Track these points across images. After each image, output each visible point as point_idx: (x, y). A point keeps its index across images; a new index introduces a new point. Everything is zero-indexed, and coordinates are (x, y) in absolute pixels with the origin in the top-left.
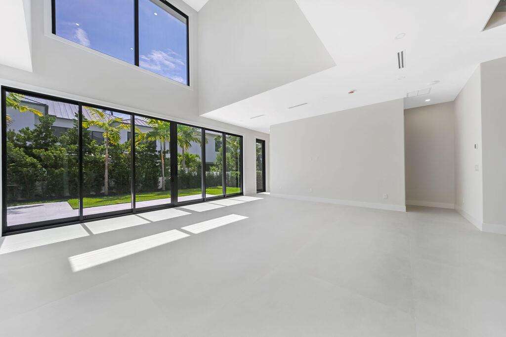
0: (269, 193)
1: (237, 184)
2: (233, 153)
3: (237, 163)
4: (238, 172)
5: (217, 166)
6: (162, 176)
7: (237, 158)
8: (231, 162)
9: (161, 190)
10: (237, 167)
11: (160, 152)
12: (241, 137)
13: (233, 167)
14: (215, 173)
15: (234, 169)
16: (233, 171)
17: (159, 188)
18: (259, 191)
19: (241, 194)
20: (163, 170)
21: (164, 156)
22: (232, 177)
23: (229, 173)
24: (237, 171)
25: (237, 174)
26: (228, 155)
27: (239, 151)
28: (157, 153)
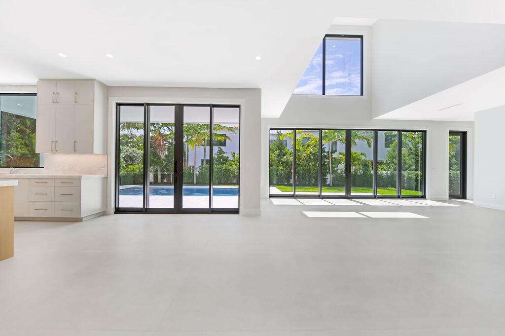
0: (471, 202)
1: (417, 187)
2: (410, 149)
3: (417, 161)
4: (419, 172)
5: (388, 164)
6: (330, 173)
7: (417, 155)
8: (408, 160)
9: (329, 185)
10: (417, 166)
11: (328, 152)
12: (424, 132)
13: (411, 166)
14: (384, 172)
15: (413, 168)
16: (411, 170)
17: (328, 183)
18: (452, 196)
19: (424, 197)
20: (331, 168)
21: (332, 156)
22: (409, 178)
23: (405, 173)
24: (417, 170)
25: (417, 174)
26: (405, 151)
27: (420, 146)
28: (325, 154)
